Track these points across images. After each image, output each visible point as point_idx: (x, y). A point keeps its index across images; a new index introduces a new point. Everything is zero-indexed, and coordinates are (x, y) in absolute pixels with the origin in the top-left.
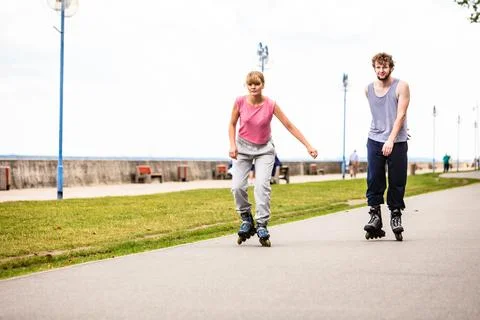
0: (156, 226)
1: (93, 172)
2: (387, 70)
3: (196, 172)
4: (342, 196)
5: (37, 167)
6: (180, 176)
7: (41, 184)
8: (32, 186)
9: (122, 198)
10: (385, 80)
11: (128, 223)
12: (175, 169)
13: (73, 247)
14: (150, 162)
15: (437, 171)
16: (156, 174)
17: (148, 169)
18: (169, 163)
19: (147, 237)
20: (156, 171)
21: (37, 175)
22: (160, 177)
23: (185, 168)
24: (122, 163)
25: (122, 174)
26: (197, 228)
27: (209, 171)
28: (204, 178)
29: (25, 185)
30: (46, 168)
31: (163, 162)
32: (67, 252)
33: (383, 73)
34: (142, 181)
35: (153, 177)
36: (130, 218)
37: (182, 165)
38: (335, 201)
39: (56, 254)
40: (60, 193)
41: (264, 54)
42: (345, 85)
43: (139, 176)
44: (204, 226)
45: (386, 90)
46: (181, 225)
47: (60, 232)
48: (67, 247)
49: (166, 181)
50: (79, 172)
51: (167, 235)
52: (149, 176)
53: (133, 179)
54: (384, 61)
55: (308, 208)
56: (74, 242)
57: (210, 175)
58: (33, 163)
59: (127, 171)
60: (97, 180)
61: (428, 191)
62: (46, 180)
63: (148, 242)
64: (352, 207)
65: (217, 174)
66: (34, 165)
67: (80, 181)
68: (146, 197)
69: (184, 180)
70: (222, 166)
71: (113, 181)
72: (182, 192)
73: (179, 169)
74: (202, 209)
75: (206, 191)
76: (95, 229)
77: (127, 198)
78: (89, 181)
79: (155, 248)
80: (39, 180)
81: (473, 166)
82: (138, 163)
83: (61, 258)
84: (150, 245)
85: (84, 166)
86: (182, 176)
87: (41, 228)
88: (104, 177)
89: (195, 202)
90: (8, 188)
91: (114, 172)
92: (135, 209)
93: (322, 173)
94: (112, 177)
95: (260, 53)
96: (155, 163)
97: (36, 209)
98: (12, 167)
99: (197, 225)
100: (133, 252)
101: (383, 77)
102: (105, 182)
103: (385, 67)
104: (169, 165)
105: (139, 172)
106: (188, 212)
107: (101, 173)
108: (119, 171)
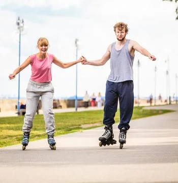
2: (123, 34)
10: (122, 40)
45: (122, 46)
54: (122, 28)
81: (166, 101)
101: (121, 39)
103: (122, 32)
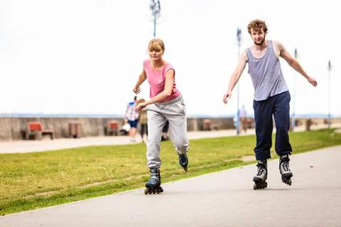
0: (46, 183)
3: (87, 128)
4: (236, 152)
6: (71, 133)
9: (12, 155)
11: (19, 180)
12: (66, 126)
14: (41, 119)
15: (333, 126)
16: (47, 131)
17: (39, 126)
18: (60, 119)
19: (38, 195)
20: (47, 128)
22: (50, 134)
23: (76, 125)
24: (12, 119)
25: (12, 131)
26: (88, 186)
27: (101, 128)
28: (95, 134)
31: (54, 119)
33: (259, 39)
34: (32, 138)
35: (44, 134)
36: (21, 175)
37: (73, 122)
38: (229, 158)
41: (157, 9)
42: (239, 40)
43: (29, 132)
44: (96, 184)
46: (72, 183)
49: (57, 137)
51: (58, 192)
52: (40, 133)
53: (24, 136)
55: (202, 164)
57: (102, 132)
59: (18, 128)
61: (323, 146)
63: (39, 200)
64: (246, 164)
65: (109, 130)
68: (37, 155)
69: (75, 137)
70: (114, 122)
71: (4, 138)
72: (73, 149)
73: (70, 125)
74: (93, 166)
75: (98, 148)
77: (17, 155)
79: (46, 205)
82: (28, 120)
84: (40, 202)
86: (73, 132)
89: (86, 159)
91: (5, 128)
92: (25, 167)
93: (216, 129)
95: (152, 7)
96: (46, 120)
99: (89, 182)
100: (24, 210)
103: (260, 33)
104: (60, 122)
105: (29, 130)
106: (80, 169)
108: (9, 128)
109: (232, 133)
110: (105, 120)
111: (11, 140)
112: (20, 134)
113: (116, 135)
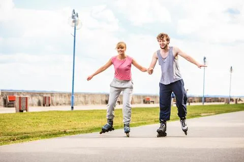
1: (89, 99)
5: (63, 97)
7: (65, 104)
8: (61, 105)
13: (75, 129)
21: (63, 100)
22: (119, 102)
25: (102, 100)
27: (142, 100)
28: (140, 103)
29: (57, 104)
30: (67, 97)
32: (73, 131)
39: (68, 131)
40: (72, 108)
47: (71, 123)
48: (73, 129)
50: (82, 99)
56: (77, 127)
57: (142, 102)
58: (61, 94)
59: (104, 99)
60: (90, 103)
62: (67, 102)
65: (146, 101)
66: (62, 96)
67: (82, 103)
70: (148, 97)
71: (98, 103)
76: (86, 122)
78: (86, 103)
80: (64, 102)
83: (70, 133)
85: (85, 97)
87: (62, 121)
88: (94, 101)
90: (49, 105)
91: (98, 99)
93: (195, 102)
94: (97, 102)
97: (62, 114)
98: (52, 96)
102: (94, 104)
107: (92, 100)
108: (100, 99)
109: (201, 104)
110: (144, 97)
111: (101, 104)
112: (105, 102)
113: (149, 103)
